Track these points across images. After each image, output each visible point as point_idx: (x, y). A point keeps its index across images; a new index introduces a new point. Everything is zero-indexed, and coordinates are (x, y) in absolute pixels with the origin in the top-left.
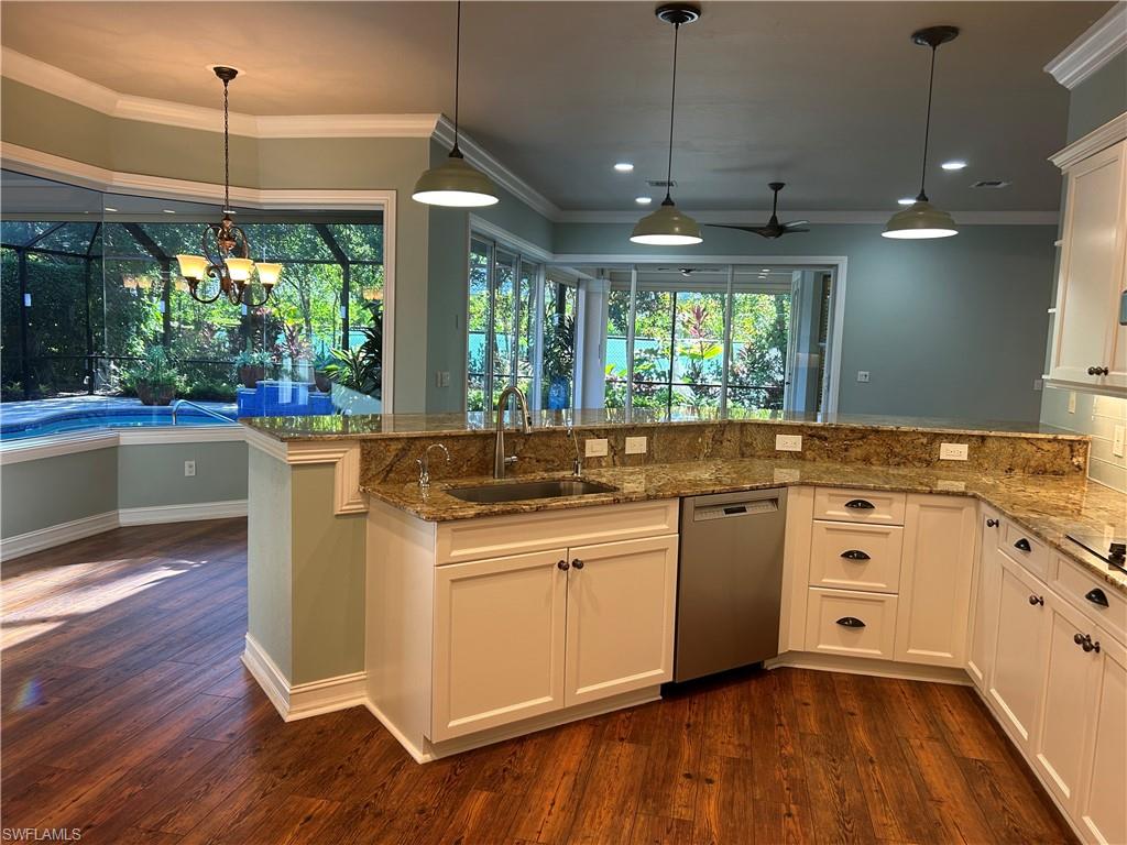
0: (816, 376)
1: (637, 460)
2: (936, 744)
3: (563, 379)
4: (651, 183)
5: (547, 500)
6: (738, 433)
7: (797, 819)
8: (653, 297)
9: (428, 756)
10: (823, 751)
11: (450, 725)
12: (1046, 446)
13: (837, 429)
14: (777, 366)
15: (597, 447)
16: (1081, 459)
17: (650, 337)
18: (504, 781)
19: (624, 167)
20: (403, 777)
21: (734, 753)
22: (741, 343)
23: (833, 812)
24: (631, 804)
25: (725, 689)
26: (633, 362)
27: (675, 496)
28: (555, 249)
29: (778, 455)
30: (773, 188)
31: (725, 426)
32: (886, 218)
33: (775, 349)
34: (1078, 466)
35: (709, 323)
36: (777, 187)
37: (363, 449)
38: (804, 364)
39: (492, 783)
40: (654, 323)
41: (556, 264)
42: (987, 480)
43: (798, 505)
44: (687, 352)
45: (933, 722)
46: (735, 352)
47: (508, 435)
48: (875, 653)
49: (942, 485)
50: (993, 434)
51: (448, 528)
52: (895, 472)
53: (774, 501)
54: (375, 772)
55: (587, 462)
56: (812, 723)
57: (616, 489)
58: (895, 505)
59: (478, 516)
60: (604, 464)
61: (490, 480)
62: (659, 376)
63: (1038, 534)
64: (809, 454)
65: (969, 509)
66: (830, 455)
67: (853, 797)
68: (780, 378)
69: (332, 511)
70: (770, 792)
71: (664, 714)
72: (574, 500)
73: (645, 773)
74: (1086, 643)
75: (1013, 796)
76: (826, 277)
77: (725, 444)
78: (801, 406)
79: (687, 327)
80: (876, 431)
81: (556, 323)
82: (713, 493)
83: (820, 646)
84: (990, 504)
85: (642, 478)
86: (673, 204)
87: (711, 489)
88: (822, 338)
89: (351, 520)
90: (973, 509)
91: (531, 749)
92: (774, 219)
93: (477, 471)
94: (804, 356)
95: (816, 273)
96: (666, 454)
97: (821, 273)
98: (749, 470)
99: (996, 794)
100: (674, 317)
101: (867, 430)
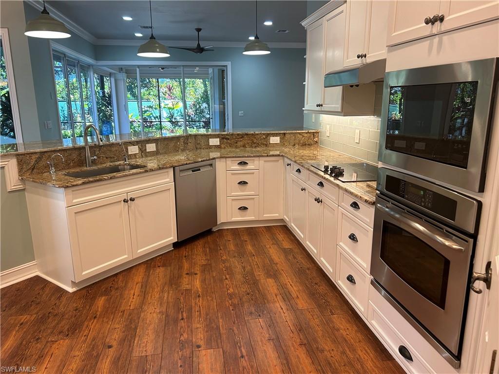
0: (223, 114)
1: (152, 154)
2: (275, 246)
3: (108, 122)
4: (142, 27)
5: (115, 174)
6: (194, 139)
7: (229, 280)
8: (148, 81)
9: (74, 289)
10: (236, 255)
11: (83, 274)
12: (306, 135)
13: (232, 135)
14: (206, 111)
15: (133, 150)
16: (317, 139)
17: (148, 100)
18: (111, 291)
19: (127, 18)
20: (64, 299)
21: (204, 263)
22: (190, 102)
23: (241, 275)
24: (166, 288)
25: (198, 241)
26: (142, 112)
27: (171, 167)
28: (97, 58)
29: (210, 147)
30: (197, 31)
31: (188, 137)
32: (244, 45)
33: (205, 103)
34: (316, 142)
35: (175, 92)
36: (199, 30)
37: (18, 160)
38: (217, 110)
39: (106, 292)
40: (149, 93)
41: (98, 66)
42: (286, 150)
43: (220, 165)
44: (166, 106)
45: (274, 239)
46: (188, 106)
47: (91, 147)
48: (252, 218)
49: (271, 153)
50: (287, 132)
51: (70, 190)
52: (255, 150)
53: (211, 165)
54: (50, 300)
55: (130, 157)
56: (232, 247)
57: (145, 166)
58: (255, 162)
59: (84, 183)
60: (138, 157)
61: (85, 168)
62: (155, 118)
63: (302, 166)
64: (223, 146)
65: (281, 161)
66: (231, 146)
67: (248, 268)
68: (208, 116)
69: (6, 190)
70: (219, 273)
71: (175, 254)
72: (127, 173)
73: (170, 276)
74: (318, 200)
75: (300, 257)
76: (223, 71)
77: (189, 144)
78: (218, 127)
79: (165, 95)
80: (247, 134)
81: (101, 95)
82: (187, 164)
83: (233, 219)
84: (287, 158)
85: (156, 161)
86: (155, 38)
87: (185, 162)
88: (223, 98)
89: (17, 193)
90: (282, 161)
91: (121, 277)
92: (199, 45)
93: (78, 165)
94: (217, 106)
95: (219, 69)
96: (164, 150)
97: (221, 69)
98: (200, 154)
99: (295, 258)
100: (159, 90)
101: (243, 134)
